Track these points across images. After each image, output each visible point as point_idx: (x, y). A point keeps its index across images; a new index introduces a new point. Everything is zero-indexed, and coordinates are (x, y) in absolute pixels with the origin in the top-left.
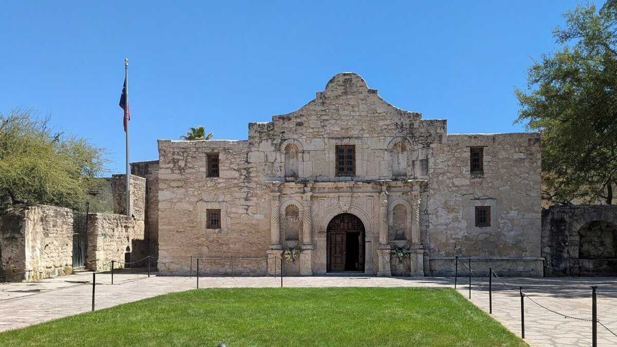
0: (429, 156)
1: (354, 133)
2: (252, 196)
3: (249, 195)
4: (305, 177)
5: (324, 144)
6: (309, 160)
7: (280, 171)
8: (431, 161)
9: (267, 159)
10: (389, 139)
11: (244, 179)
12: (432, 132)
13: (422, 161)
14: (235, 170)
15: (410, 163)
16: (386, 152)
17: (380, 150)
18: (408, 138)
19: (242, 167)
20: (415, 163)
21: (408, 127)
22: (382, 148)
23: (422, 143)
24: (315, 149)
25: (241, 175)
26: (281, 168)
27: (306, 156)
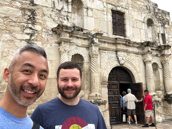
0: (165, 32)
1: (124, 4)
2: (36, 40)
3: (33, 38)
4: (89, 30)
5: (103, 6)
6: (92, 17)
7: (66, 20)
8: (166, 35)
9: (54, 6)
10: (144, 15)
11: (28, 20)
12: (164, 17)
13: (162, 34)
14: (17, 8)
15: (157, 34)
16: (143, 23)
17: (140, 21)
18: (154, 17)
19: (26, 6)
20: (159, 34)
21: (153, 10)
22: (141, 20)
23: (161, 23)
24: (97, 8)
25: (24, 15)
26: (68, 17)
27: (90, 12)
